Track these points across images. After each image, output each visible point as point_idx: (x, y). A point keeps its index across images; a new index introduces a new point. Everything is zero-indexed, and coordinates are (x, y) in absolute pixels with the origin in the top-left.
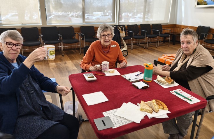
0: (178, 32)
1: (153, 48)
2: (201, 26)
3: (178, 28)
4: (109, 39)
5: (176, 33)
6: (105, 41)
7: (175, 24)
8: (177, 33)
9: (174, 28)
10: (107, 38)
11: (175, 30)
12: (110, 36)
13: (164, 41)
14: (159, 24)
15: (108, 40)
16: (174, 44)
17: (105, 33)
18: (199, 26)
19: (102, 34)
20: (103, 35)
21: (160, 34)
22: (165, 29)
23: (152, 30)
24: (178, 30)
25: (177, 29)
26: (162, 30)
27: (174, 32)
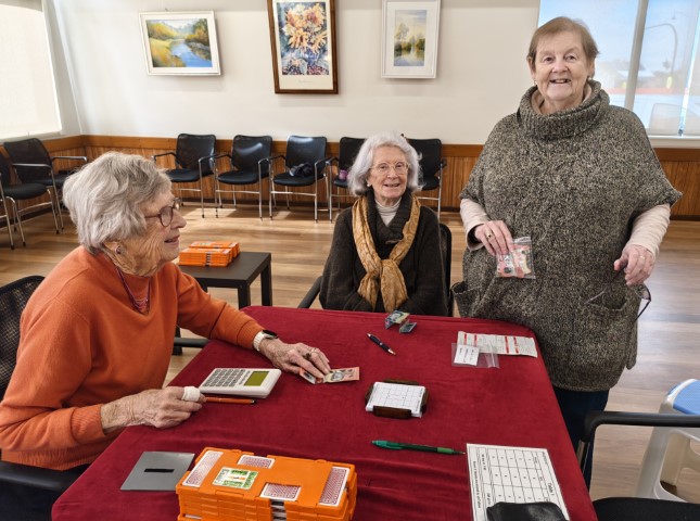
7: (82, 133)
9: (84, 147)
14: (30, 139)
22: (59, 155)
26: (51, 161)
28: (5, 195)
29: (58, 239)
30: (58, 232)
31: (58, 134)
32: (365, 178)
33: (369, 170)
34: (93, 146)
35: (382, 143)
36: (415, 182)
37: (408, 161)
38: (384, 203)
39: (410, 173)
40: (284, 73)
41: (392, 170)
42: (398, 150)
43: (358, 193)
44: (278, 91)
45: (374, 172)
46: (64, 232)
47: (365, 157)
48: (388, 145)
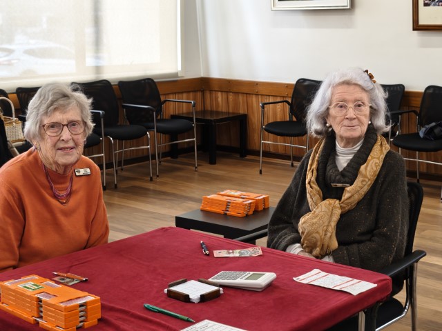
0: (220, 110)
1: (137, 183)
2: (305, 80)
3: (219, 94)
4: (75, 137)
5: (212, 112)
6: (61, 145)
7: (202, 75)
8: (218, 113)
9: (203, 92)
10: (66, 134)
11: (208, 102)
12: (80, 129)
13: (174, 152)
14: (144, 80)
15: (71, 144)
16: (212, 162)
17: (58, 117)
18: (298, 82)
19: (46, 121)
20: (53, 126)
21: (158, 121)
22: (171, 98)
23: (124, 107)
24: (220, 99)
25: (217, 99)
26: (161, 103)
27: (204, 112)
28: (106, 135)
29: (151, 186)
30: (151, 179)
31: (176, 75)
32: (324, 117)
33: (328, 109)
34: (211, 91)
35: (341, 80)
36: (380, 122)
37: (372, 100)
38: (343, 144)
39: (374, 112)
40: (426, 5)
41: (351, 110)
42: (358, 89)
43: (317, 132)
44: (417, 27)
45: (333, 111)
46: (159, 180)
47: (324, 94)
48: (347, 83)
